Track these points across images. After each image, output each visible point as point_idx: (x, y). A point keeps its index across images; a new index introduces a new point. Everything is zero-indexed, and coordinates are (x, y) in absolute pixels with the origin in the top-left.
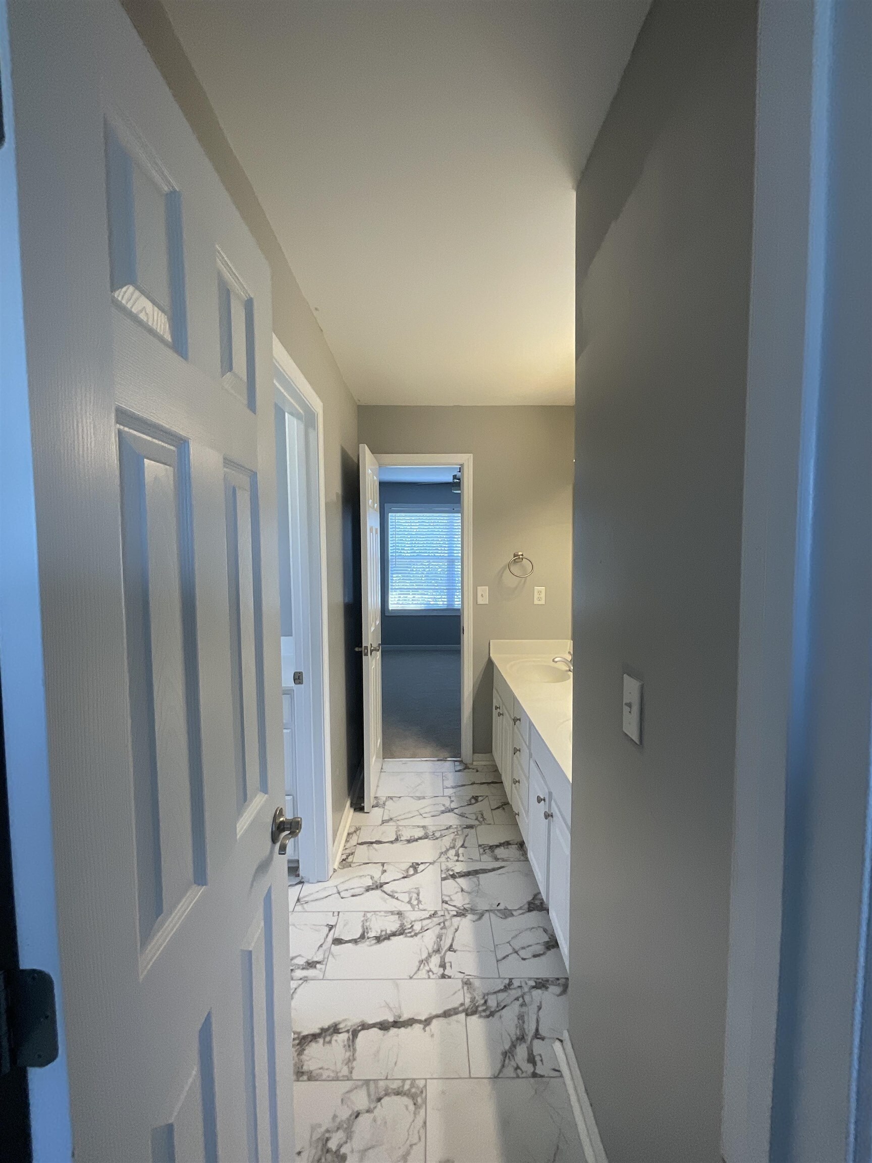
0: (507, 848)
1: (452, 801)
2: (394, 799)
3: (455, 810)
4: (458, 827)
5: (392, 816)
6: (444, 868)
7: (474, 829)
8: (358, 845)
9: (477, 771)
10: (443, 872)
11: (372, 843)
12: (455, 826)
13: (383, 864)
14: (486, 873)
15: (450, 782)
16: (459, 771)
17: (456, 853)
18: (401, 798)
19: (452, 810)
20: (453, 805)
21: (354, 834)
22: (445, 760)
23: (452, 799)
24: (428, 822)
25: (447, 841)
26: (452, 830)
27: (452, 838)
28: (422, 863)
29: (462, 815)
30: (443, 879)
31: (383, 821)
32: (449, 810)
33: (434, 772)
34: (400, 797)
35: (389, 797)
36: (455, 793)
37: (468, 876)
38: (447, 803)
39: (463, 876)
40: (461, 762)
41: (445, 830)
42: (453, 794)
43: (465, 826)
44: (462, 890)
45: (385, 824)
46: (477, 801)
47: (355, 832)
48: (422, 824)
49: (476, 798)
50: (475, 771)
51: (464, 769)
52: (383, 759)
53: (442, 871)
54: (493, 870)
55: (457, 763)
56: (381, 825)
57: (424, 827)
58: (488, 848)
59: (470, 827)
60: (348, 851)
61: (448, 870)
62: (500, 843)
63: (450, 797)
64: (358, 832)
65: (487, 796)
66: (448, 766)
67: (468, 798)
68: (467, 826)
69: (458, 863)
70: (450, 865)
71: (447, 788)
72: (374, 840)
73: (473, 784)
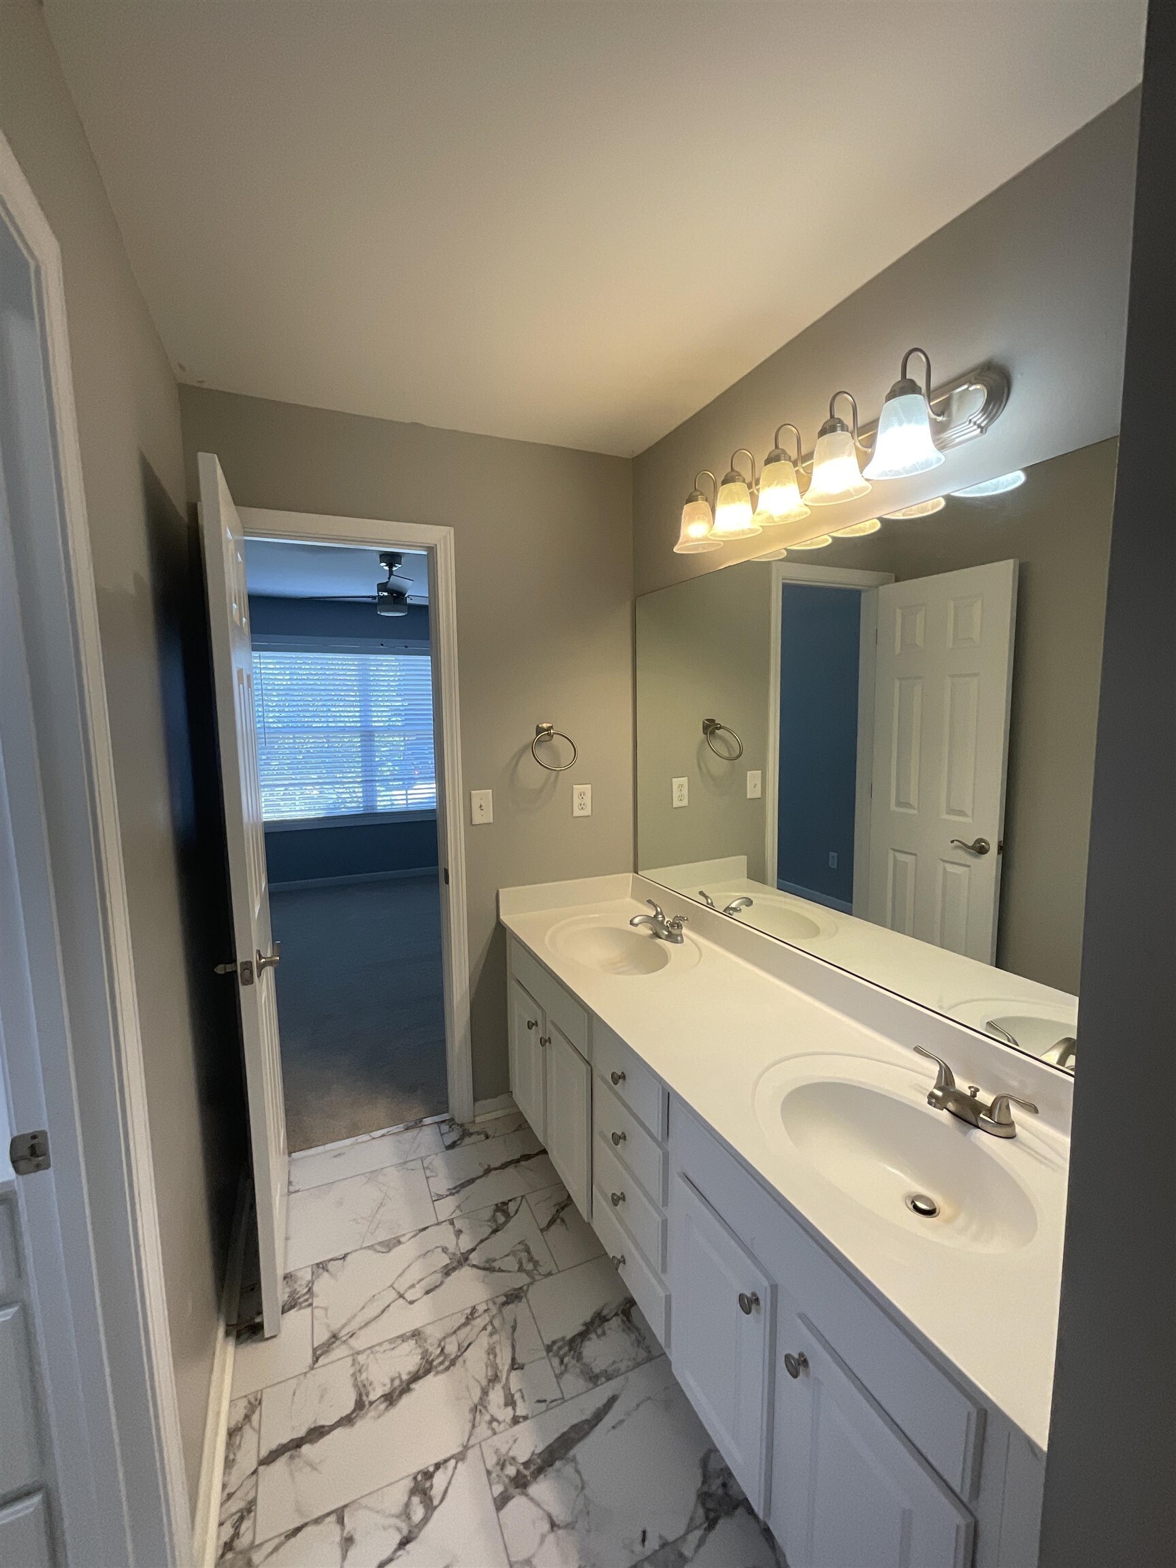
0: (604, 1333)
1: (459, 1233)
2: (331, 1266)
3: (472, 1256)
4: (491, 1305)
5: (335, 1326)
6: (491, 1461)
7: (524, 1300)
8: (261, 1468)
9: (487, 1137)
10: (494, 1475)
11: (297, 1444)
12: (484, 1307)
13: (339, 1515)
14: (586, 1434)
15: (442, 1184)
16: (452, 1146)
17: (506, 1397)
18: (349, 1258)
19: (462, 1260)
20: (465, 1243)
21: (247, 1428)
22: (418, 1124)
23: (458, 1225)
24: (419, 1315)
25: (476, 1360)
26: (479, 1323)
27: (486, 1346)
28: (438, 1466)
29: (488, 1267)
30: (501, 1502)
31: (314, 1350)
32: (459, 1262)
33: (405, 1163)
34: (344, 1257)
35: (318, 1264)
36: (458, 1207)
37: (551, 1465)
38: (450, 1241)
39: (540, 1471)
40: (451, 1122)
41: (464, 1325)
42: (458, 1213)
43: (504, 1299)
44: (553, 1525)
45: (321, 1361)
46: (508, 1217)
47: (247, 1417)
48: (407, 1328)
49: (502, 1208)
50: (483, 1137)
51: (462, 1138)
52: (290, 1154)
53: (489, 1473)
54: (598, 1416)
55: (445, 1128)
56: (312, 1368)
57: (416, 1334)
58: (567, 1348)
59: (514, 1297)
60: (236, 1505)
61: (503, 1467)
62: (586, 1324)
63: (452, 1222)
64: (255, 1417)
65: (523, 1197)
66: (427, 1137)
67: (488, 1213)
68: (506, 1296)
69: (517, 1428)
70: (501, 1442)
71: (440, 1197)
72: (301, 1433)
73: (488, 1171)
